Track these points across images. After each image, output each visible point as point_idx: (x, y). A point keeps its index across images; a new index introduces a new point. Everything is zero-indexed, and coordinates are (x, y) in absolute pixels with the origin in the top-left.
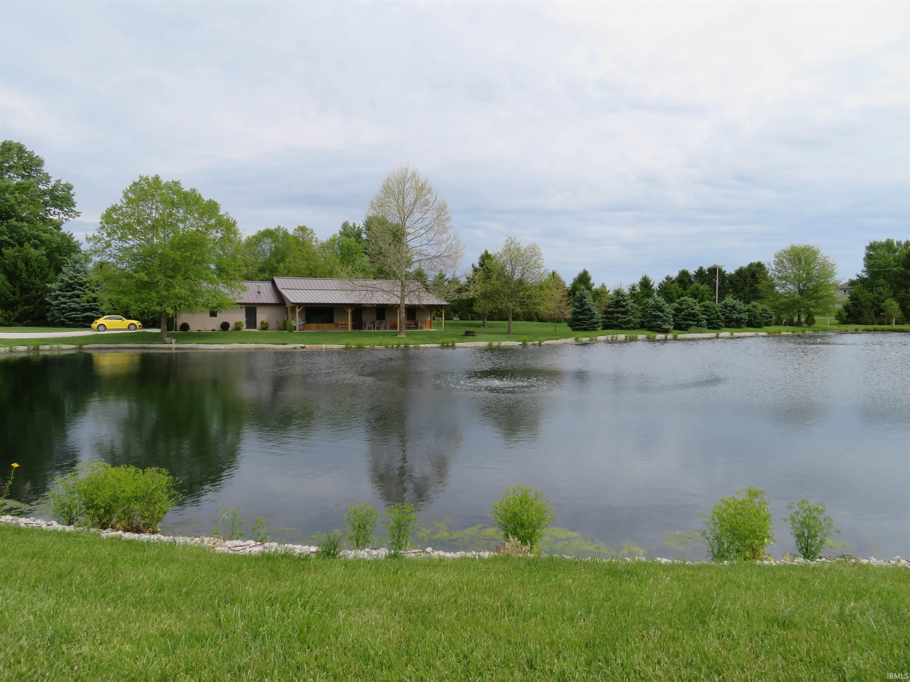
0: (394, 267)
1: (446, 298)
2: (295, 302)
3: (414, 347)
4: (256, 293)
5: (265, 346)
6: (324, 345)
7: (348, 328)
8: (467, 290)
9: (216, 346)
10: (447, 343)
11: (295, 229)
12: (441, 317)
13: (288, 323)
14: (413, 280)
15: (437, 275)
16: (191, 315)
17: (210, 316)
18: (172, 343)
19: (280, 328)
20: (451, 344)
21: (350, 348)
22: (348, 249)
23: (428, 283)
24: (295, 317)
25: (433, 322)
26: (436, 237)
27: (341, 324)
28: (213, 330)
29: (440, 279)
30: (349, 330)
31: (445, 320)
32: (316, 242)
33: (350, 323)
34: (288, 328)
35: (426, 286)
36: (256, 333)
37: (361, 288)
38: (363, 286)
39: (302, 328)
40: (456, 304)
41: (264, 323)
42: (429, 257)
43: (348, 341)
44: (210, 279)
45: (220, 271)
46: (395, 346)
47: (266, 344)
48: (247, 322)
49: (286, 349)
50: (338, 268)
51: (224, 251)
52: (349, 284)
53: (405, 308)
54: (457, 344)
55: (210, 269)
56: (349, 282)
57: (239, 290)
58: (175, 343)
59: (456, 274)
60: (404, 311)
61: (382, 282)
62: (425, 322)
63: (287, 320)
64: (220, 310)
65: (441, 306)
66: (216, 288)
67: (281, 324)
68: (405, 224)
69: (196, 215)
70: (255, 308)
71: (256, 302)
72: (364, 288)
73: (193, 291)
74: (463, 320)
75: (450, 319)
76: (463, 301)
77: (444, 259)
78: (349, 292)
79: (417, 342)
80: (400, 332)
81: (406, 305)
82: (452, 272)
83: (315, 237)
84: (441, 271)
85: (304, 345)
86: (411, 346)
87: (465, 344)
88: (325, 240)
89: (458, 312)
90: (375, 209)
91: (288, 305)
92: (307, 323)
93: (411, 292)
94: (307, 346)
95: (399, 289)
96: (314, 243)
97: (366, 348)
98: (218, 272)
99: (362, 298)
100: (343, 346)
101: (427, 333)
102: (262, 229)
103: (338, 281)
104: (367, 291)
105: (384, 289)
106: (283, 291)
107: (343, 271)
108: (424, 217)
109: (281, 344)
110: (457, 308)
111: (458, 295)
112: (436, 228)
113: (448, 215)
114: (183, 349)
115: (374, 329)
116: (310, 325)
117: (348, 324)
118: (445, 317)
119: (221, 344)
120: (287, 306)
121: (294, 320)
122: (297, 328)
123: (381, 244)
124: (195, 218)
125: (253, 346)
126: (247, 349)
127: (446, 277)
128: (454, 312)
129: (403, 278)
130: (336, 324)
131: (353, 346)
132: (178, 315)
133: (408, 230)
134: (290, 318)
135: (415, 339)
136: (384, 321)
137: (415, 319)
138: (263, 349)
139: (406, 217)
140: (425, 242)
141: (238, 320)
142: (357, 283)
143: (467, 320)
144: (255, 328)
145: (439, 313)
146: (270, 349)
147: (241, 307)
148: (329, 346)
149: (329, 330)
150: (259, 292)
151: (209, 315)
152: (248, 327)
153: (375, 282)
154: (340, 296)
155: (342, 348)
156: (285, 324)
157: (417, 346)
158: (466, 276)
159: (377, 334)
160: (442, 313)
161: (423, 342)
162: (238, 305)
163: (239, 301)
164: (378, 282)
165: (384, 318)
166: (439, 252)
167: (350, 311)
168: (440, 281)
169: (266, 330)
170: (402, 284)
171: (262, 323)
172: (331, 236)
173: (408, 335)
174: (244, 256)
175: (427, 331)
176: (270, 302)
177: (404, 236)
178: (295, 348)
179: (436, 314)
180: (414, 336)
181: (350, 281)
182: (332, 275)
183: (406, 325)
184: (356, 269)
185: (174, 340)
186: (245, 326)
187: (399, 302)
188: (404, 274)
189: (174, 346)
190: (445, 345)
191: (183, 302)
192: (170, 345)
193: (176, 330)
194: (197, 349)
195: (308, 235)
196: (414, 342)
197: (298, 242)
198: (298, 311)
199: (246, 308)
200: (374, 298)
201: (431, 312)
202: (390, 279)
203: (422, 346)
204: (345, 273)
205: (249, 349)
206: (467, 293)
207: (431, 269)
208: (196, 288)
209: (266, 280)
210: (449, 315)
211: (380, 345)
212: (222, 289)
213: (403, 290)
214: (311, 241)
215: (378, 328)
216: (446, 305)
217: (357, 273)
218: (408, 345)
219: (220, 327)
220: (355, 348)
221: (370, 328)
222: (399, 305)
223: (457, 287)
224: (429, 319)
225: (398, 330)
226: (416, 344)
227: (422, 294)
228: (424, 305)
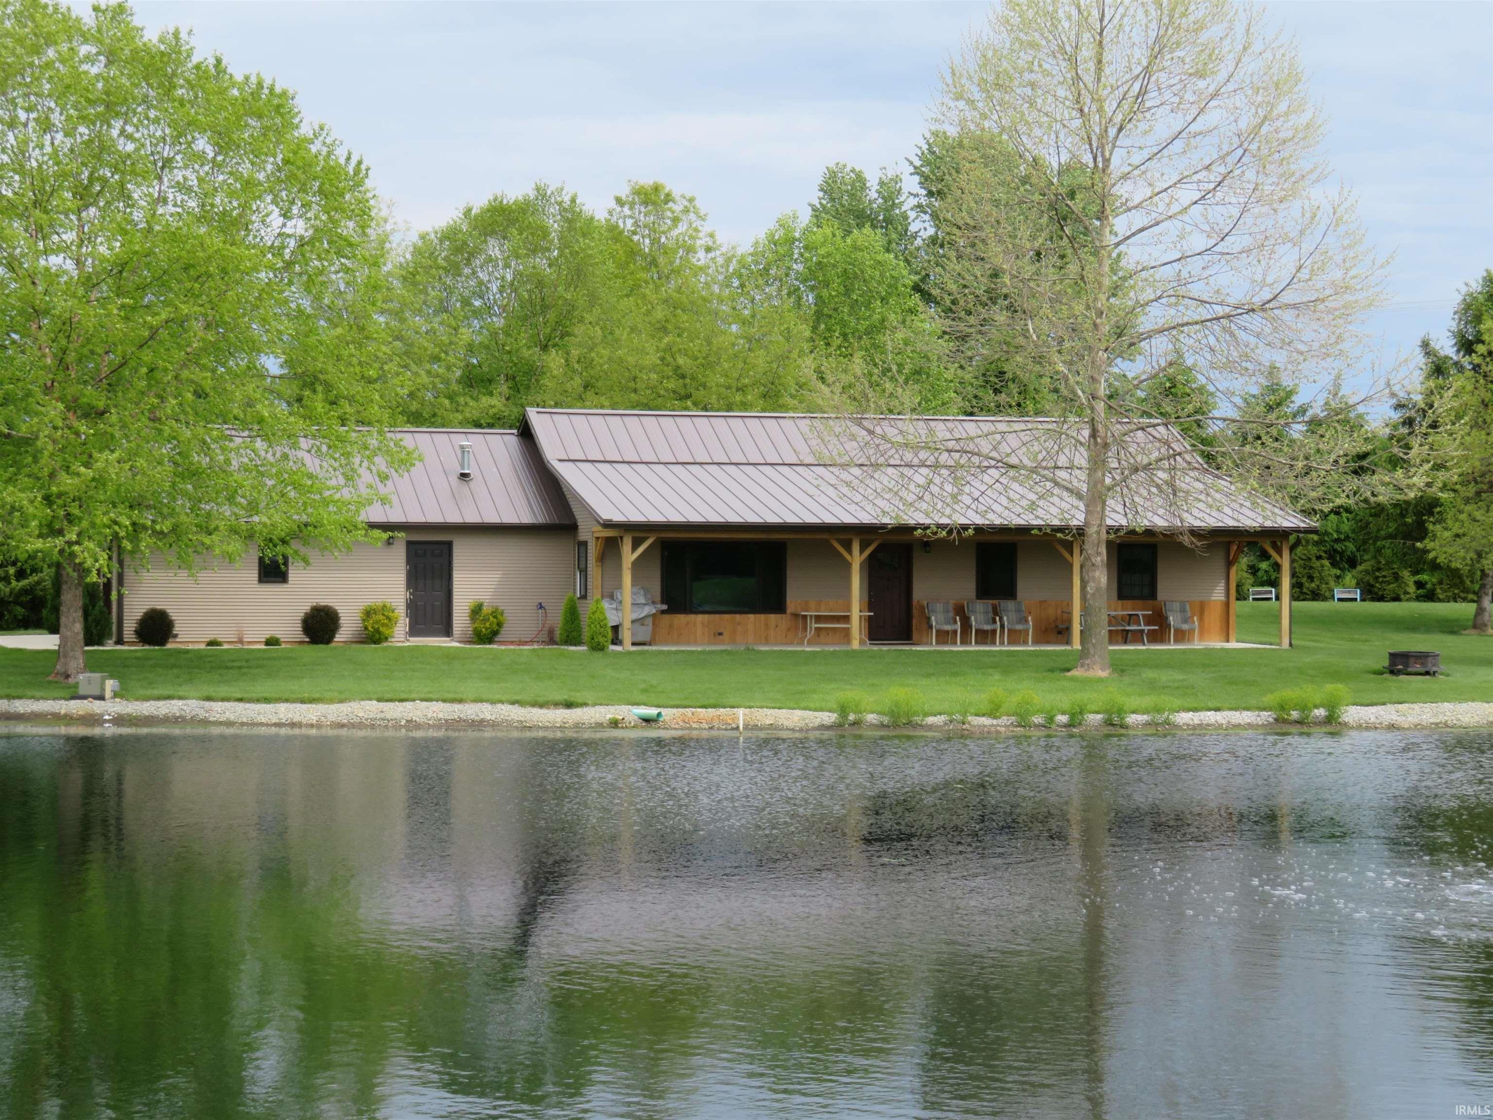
0: (1056, 358)
1: (1295, 499)
2: (618, 517)
3: (1147, 724)
4: (454, 479)
5: (485, 711)
6: (741, 712)
7: (847, 633)
8: (1395, 462)
9: (284, 712)
10: (1304, 708)
11: (619, 201)
12: (1275, 583)
13: (586, 610)
14: (1145, 414)
15: (1255, 390)
16: (183, 574)
17: (261, 581)
18: (102, 698)
19: (551, 632)
20: (1321, 712)
21: (856, 723)
22: (849, 279)
23: (1213, 428)
24: (619, 586)
25: (1238, 607)
26: (1248, 219)
27: (818, 619)
28: (272, 642)
29: (1270, 408)
30: (855, 645)
31: (1294, 598)
32: (708, 250)
33: (857, 612)
34: (586, 634)
35: (1204, 442)
36: (449, 656)
37: (909, 456)
38: (916, 448)
39: (645, 633)
40: (1346, 527)
41: (486, 610)
42: (1220, 310)
43: (851, 694)
44: (261, 421)
45: (304, 386)
46: (1062, 719)
47: (493, 702)
48: (412, 607)
49: (577, 726)
50: (807, 366)
51: (318, 298)
52: (853, 437)
53: (1109, 544)
54: (1352, 714)
55: (262, 375)
56: (855, 429)
57: (380, 462)
58: (115, 695)
59: (1344, 391)
60: (1100, 556)
61: (1002, 427)
62: (1202, 609)
63: (584, 597)
64: (303, 550)
65: (1277, 536)
66: (285, 457)
67: (557, 619)
68: (1107, 161)
69: (202, 144)
70: (449, 545)
71: (453, 517)
72: (923, 455)
73: (193, 474)
74: (1381, 599)
75: (1316, 596)
76: (1378, 510)
77: (1288, 316)
78: (856, 471)
79: (1166, 700)
80: (1084, 654)
81: (1109, 529)
82: (1325, 380)
83: (706, 228)
84: (1273, 370)
85: (652, 712)
86: (1132, 719)
87: (1387, 713)
88: (745, 247)
89: (1352, 563)
90: (971, 102)
91: (587, 532)
92: (669, 611)
93: (1136, 470)
94: (668, 714)
95: (1081, 458)
96: (701, 258)
97: (930, 727)
98: (291, 390)
99: (911, 498)
100: (829, 718)
101: (1210, 660)
102: (480, 202)
103: (804, 424)
104: (936, 467)
105: (1013, 460)
106: (567, 473)
107: (830, 379)
108: (1193, 128)
109: (557, 705)
110: (1351, 546)
111: (1355, 482)
112: (1250, 175)
113: (1304, 118)
114: (150, 721)
115: (964, 642)
116: (681, 619)
117: (846, 619)
118: (1297, 585)
119: (303, 701)
120: (584, 534)
121: (612, 597)
122: (626, 635)
123: (997, 255)
124: (200, 157)
125: (438, 711)
126: (411, 725)
127: (1298, 400)
128: (1334, 565)
129: (1100, 406)
130: (796, 616)
131: (871, 718)
132: (129, 574)
133: (1122, 190)
134: (595, 593)
135: (1153, 686)
136: (1010, 605)
137: (1153, 595)
138: (479, 724)
139: (1112, 132)
140: (1199, 242)
141: (373, 599)
142: (891, 432)
143: (1397, 599)
144: (447, 631)
145: (1264, 565)
146: (509, 725)
147: (389, 542)
148: (766, 716)
149: (767, 642)
150: (464, 476)
151: (254, 574)
152: (415, 630)
153: (970, 428)
154: (812, 490)
155: (822, 727)
156: (573, 615)
157: (1160, 718)
158: (1393, 395)
159: (980, 664)
160: (1277, 567)
161: (1190, 702)
162: (377, 533)
163: (377, 515)
164: (986, 427)
165: (1010, 593)
166: (1263, 284)
167: (857, 559)
168: (1272, 417)
169: (490, 641)
170: (1094, 434)
171: (476, 611)
172: (772, 225)
173: (1120, 668)
174: (403, 320)
175: (1209, 652)
176: (510, 517)
177: (1101, 216)
178: (615, 724)
179: (1253, 570)
180: (1149, 674)
181: (859, 422)
182: (777, 395)
183: (1112, 620)
184: (886, 371)
185: (110, 685)
186: (402, 624)
187: (1078, 519)
188: (1102, 390)
189: (112, 707)
190: (1295, 715)
191: (147, 519)
192: (97, 707)
193: (120, 641)
194: (205, 722)
195: (676, 220)
196: (1148, 701)
197: (633, 252)
198: (629, 555)
199: (409, 544)
200: (967, 500)
201: (1229, 564)
202: (1037, 413)
203: (1184, 718)
204: (838, 389)
205: (418, 726)
206: (1400, 473)
207: (1229, 366)
208: (199, 460)
209: (494, 422)
210: (1311, 578)
211: (992, 714)
212: (312, 464)
213: (1097, 463)
214: (690, 250)
215: (985, 637)
216: (1297, 530)
217: (889, 386)
218: (1121, 712)
219: (299, 627)
220: (882, 726)
221: (944, 637)
222: (1081, 532)
223: (1349, 445)
224: (1218, 594)
225: (1077, 645)
226: (1159, 710)
227: (1188, 482)
228: (1194, 532)
